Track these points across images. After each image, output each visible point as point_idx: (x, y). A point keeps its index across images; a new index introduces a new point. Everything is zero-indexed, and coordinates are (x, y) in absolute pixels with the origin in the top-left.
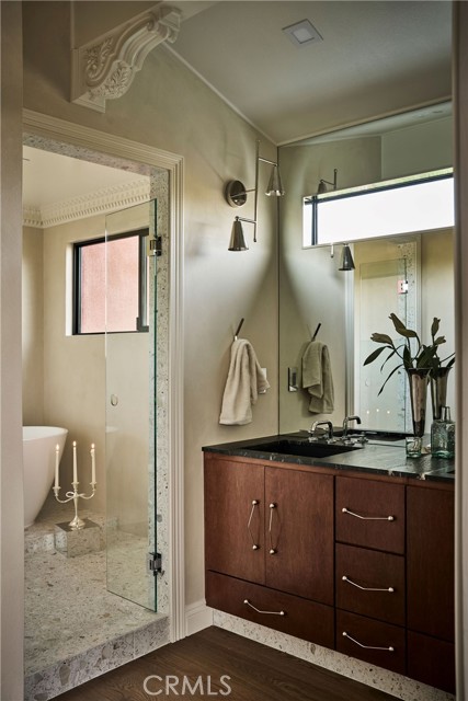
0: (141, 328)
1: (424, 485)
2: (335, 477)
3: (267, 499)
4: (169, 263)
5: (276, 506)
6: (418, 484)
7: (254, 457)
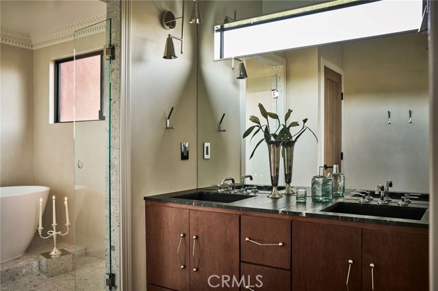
0: (102, 117)
1: (305, 220)
2: (240, 216)
3: (191, 233)
4: (120, 65)
5: (197, 237)
6: (300, 219)
7: (181, 203)
